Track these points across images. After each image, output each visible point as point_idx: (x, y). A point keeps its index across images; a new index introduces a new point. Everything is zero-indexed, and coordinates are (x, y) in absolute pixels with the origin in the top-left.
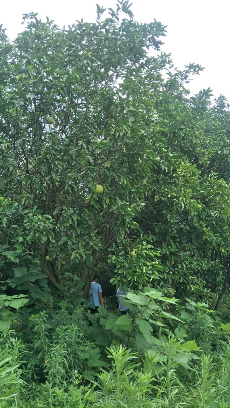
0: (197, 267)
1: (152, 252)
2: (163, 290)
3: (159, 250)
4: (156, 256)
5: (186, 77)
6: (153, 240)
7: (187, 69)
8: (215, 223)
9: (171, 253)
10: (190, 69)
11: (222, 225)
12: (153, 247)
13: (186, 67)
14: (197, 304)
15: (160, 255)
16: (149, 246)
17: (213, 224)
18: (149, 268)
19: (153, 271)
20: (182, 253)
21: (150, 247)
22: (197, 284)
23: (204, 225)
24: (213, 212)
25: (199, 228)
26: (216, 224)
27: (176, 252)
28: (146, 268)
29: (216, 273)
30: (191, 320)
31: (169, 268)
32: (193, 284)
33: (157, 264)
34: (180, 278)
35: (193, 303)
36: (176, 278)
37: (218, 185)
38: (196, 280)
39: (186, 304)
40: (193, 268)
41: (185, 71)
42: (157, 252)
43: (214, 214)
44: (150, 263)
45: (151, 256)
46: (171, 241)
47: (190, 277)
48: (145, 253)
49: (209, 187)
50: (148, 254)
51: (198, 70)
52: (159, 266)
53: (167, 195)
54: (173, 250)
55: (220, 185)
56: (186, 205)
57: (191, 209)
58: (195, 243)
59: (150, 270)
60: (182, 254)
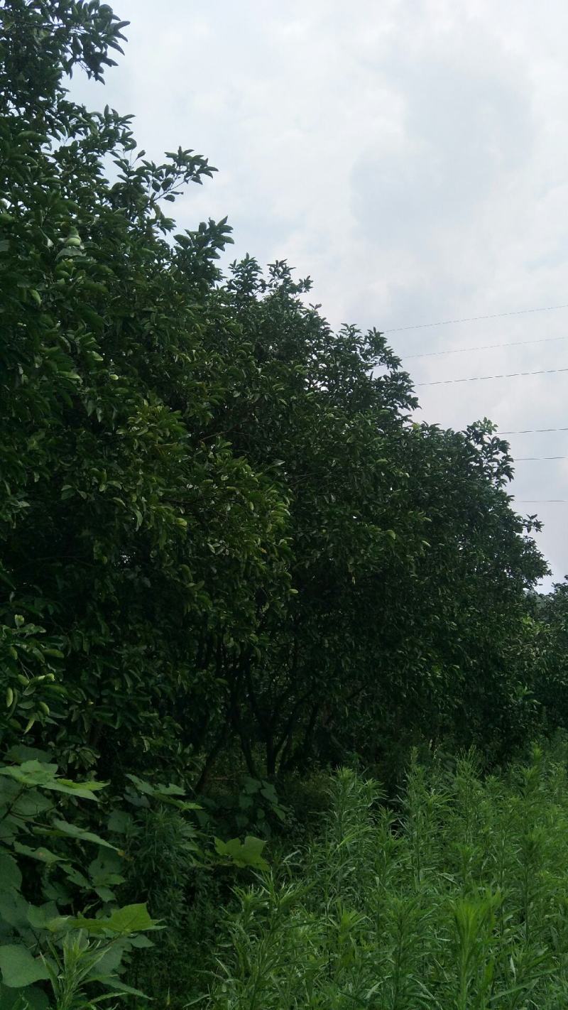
0: (163, 685)
1: (39, 648)
2: (65, 753)
3: (61, 642)
4: (49, 658)
5: (167, 184)
6: (45, 611)
7: (170, 162)
8: (215, 571)
9: (95, 649)
10: (179, 165)
11: (233, 576)
12: (44, 631)
13: (169, 155)
14: (156, 788)
15: (62, 656)
16: (32, 628)
17: (211, 574)
18: (26, 693)
19: (36, 701)
20: (126, 648)
21: (35, 631)
22: (160, 732)
23: (190, 573)
24: (213, 543)
25: (176, 581)
26: (219, 572)
27: (111, 645)
28: (16, 691)
29: (210, 700)
30: (136, 834)
31: (86, 691)
32: (148, 733)
33: (52, 683)
34: (114, 719)
35: (145, 787)
36: (102, 718)
37: (231, 472)
38: (158, 723)
39: (127, 789)
40: (153, 690)
41: (164, 166)
42: (56, 648)
43: (217, 549)
44: (31, 677)
45: (35, 657)
46: (98, 614)
47: (142, 714)
48: (16, 647)
49: (208, 477)
50: (26, 653)
51: (199, 172)
52: (57, 688)
53: (98, 485)
54: (101, 641)
55: (237, 473)
56: (146, 518)
57: (158, 531)
58: (162, 622)
59: (29, 698)
60: (125, 651)
